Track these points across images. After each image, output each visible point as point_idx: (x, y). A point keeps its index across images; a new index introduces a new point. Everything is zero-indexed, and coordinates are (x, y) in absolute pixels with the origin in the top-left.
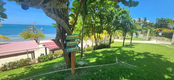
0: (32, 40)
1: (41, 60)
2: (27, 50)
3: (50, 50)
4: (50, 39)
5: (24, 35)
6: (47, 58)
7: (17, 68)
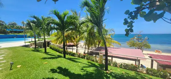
0: (136, 48)
1: (150, 73)
2: (137, 58)
3: (159, 65)
4: (157, 51)
5: (130, 43)
6: (158, 74)
7: (128, 70)
